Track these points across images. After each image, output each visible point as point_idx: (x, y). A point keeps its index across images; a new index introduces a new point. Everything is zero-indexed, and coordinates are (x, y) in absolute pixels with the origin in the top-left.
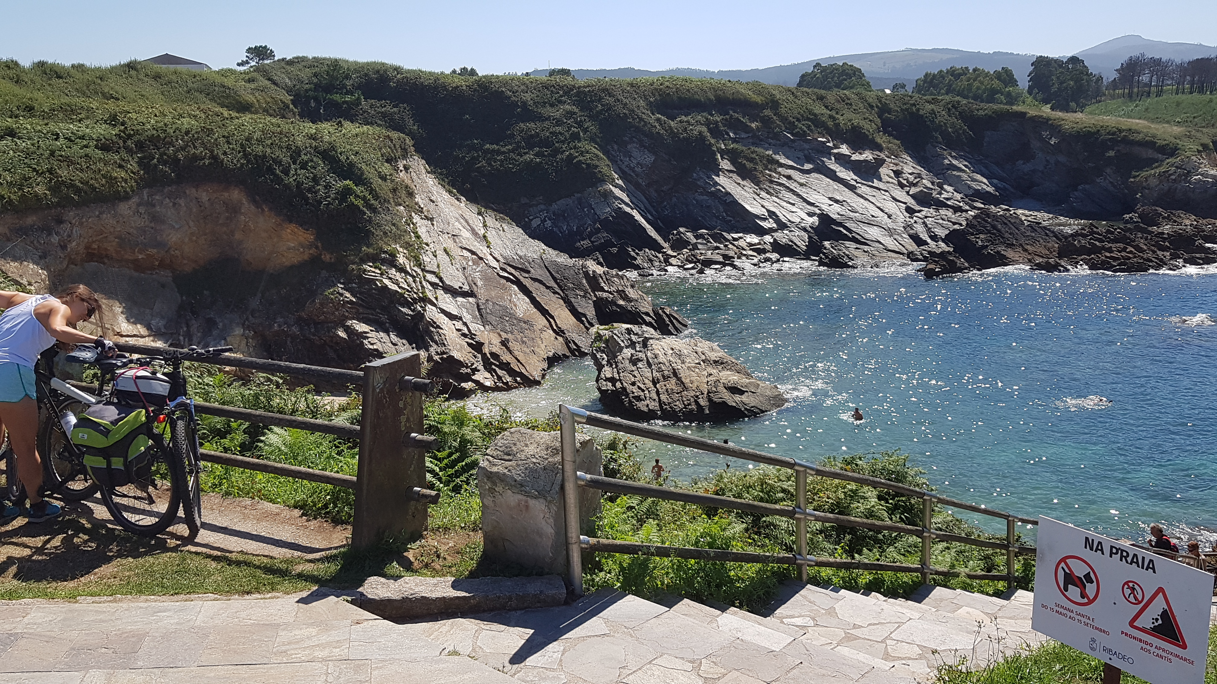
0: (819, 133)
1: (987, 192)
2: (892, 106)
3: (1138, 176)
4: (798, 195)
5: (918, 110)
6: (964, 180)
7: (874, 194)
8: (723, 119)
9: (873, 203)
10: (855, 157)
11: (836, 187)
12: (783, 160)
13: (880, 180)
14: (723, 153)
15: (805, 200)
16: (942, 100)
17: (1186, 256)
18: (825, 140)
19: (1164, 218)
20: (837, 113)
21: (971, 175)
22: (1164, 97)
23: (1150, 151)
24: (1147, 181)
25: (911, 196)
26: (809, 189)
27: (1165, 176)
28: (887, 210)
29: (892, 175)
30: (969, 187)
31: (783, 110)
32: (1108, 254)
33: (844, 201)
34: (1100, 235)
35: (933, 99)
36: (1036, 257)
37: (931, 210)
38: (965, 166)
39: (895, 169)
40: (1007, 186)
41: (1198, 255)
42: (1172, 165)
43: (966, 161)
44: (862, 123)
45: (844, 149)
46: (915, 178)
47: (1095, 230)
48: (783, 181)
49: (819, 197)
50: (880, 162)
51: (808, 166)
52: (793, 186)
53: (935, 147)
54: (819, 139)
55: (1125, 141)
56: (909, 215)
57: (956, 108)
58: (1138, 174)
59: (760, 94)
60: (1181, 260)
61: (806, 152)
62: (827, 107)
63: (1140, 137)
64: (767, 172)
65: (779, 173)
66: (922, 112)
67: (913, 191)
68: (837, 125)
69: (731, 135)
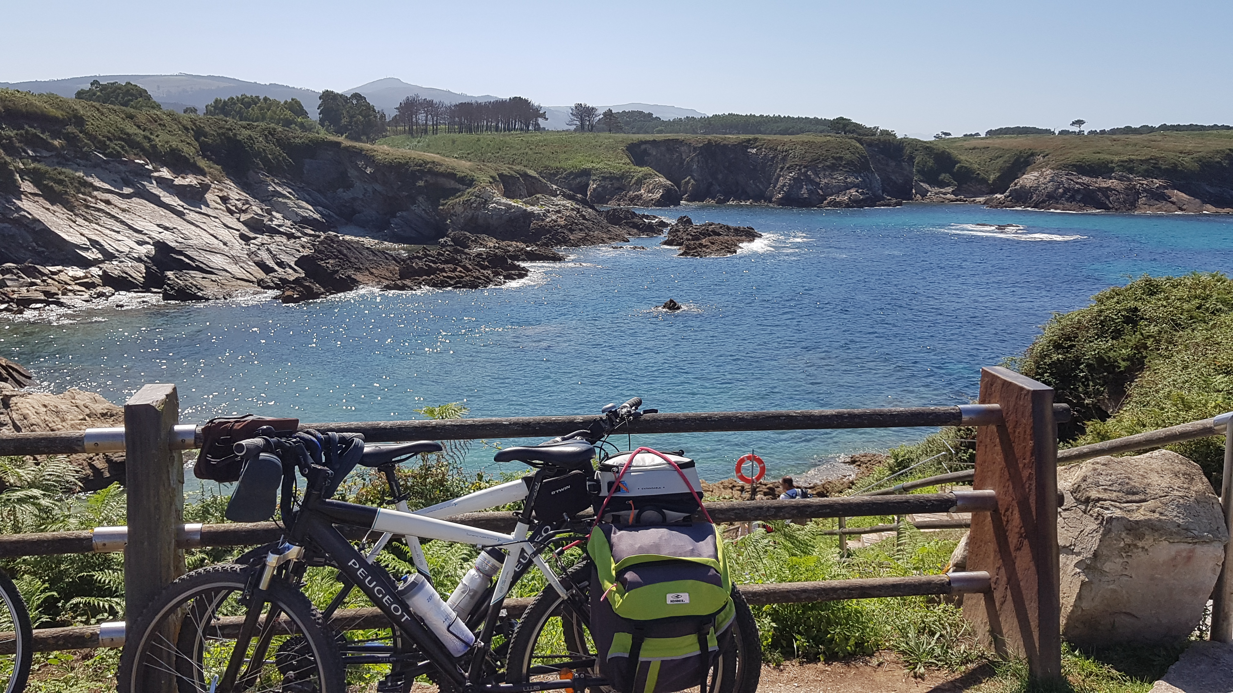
0: (135, 155)
1: (314, 219)
2: (207, 129)
3: (446, 204)
4: (122, 222)
5: (235, 135)
6: (290, 207)
7: (204, 220)
8: (17, 134)
9: (205, 230)
10: (178, 181)
11: (163, 213)
12: (97, 183)
13: (208, 206)
14: (22, 173)
15: (130, 228)
16: (257, 126)
17: (505, 273)
18: (142, 162)
19: (472, 241)
20: (151, 134)
21: (297, 202)
22: (440, 134)
23: (453, 182)
24: (453, 208)
25: (242, 222)
26: (133, 215)
27: (467, 204)
28: (221, 238)
29: (219, 201)
30: (297, 214)
31: (89, 127)
32: (445, 274)
33: (175, 228)
34: (434, 257)
35: (248, 125)
36: (382, 280)
37: (265, 237)
38: (289, 193)
39: (221, 195)
40: (331, 213)
41: (513, 272)
42: (472, 195)
43: (289, 188)
44: (181, 146)
45: (165, 173)
46: (243, 204)
47: (428, 252)
48: (102, 206)
49: (146, 224)
50: (205, 188)
51: (127, 190)
52: (114, 212)
53: (257, 173)
54: (137, 161)
55: (431, 172)
56: (244, 242)
57: (272, 135)
58: (445, 202)
59: (59, 108)
60: (502, 277)
61: (123, 175)
62: (139, 127)
63: (441, 170)
64: (81, 195)
65: (95, 197)
66: (239, 138)
67: (244, 217)
68: (154, 147)
69: (30, 153)
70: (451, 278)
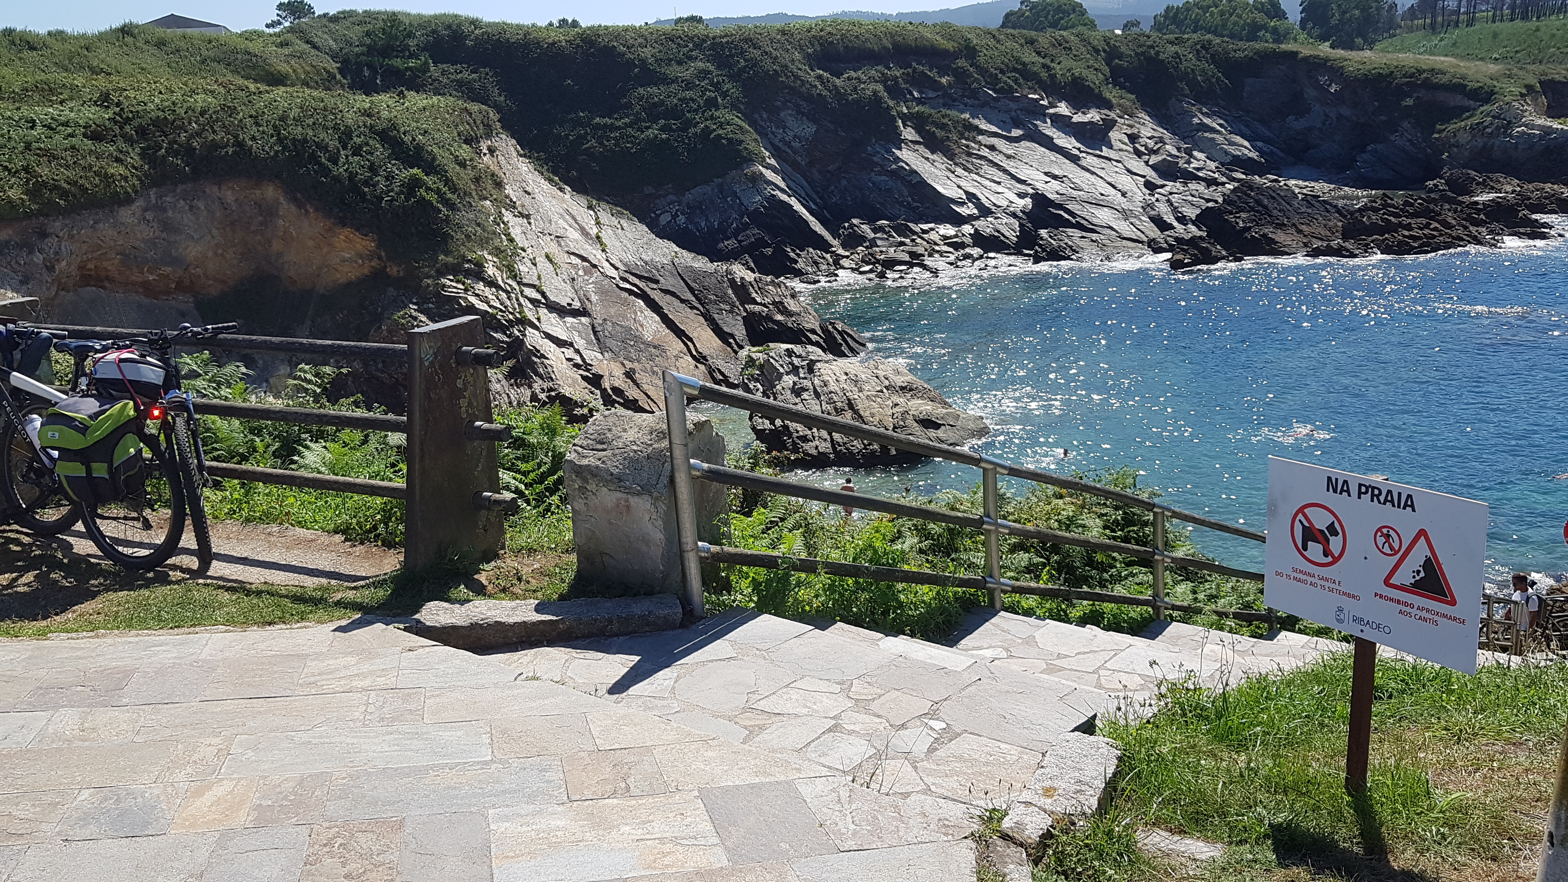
0: (1029, 88)
1: (1249, 158)
2: (1123, 49)
3: (1444, 130)
4: (1005, 171)
5: (1157, 53)
6: (1219, 144)
7: (1103, 165)
8: (903, 73)
9: (1101, 178)
10: (1078, 118)
11: (1054, 159)
12: (984, 125)
14: (905, 118)
15: (1013, 177)
16: (1188, 39)
17: (1510, 228)
18: (1037, 96)
19: (1478, 184)
20: (1052, 61)
21: (1228, 137)
22: (1477, 26)
23: (1459, 97)
24: (1455, 136)
25: (1151, 166)
26: (1019, 163)
27: (1478, 128)
28: (1120, 187)
29: (1126, 140)
30: (1226, 153)
31: (981, 60)
32: (1406, 233)
33: (1065, 176)
34: (1397, 208)
35: (1176, 39)
36: (1314, 240)
37: (1178, 184)
38: (1221, 125)
39: (1129, 132)
40: (1274, 150)
41: (1522, 229)
42: (1488, 115)
43: (1221, 118)
44: (1085, 73)
45: (1063, 109)
46: (1156, 143)
47: (1389, 201)
48: (985, 152)
49: (1031, 172)
50: (1109, 124)
51: (1016, 133)
52: (998, 158)
53: (1181, 101)
54: (1030, 96)
55: (1428, 85)
56: (1149, 192)
57: (1207, 50)
58: (1444, 127)
59: (951, 38)
61: (1013, 114)
62: (1039, 53)
63: (1445, 79)
64: (964, 141)
65: (980, 143)
66: (1162, 56)
67: (1154, 159)
68: (1053, 77)
69: (916, 94)
70: (1415, 238)
